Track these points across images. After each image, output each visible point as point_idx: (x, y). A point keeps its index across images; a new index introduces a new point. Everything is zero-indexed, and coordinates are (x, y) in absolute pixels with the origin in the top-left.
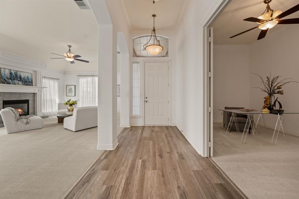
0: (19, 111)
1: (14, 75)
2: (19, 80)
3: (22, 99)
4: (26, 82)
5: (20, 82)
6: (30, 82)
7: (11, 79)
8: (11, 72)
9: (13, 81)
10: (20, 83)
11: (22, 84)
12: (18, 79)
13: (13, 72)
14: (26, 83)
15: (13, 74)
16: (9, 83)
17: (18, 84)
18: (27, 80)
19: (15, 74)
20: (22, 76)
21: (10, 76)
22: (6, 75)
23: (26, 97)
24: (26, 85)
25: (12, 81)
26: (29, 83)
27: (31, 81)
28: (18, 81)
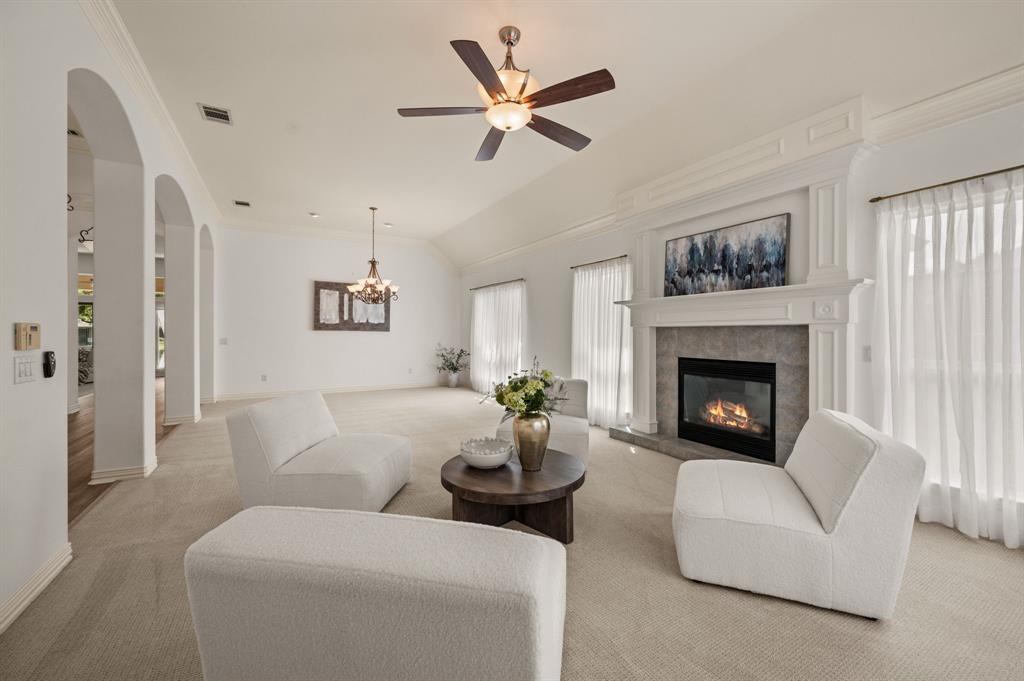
0: (738, 413)
1: (702, 252)
2: (717, 272)
3: (742, 356)
4: (750, 269)
5: (720, 279)
6: (767, 268)
7: (690, 273)
8: (693, 245)
9: (695, 280)
10: (722, 281)
11: (731, 284)
12: (716, 267)
13: (699, 242)
14: (748, 277)
15: (698, 250)
16: (683, 292)
17: (714, 287)
18: (754, 262)
19: (706, 247)
20: (735, 248)
21: (689, 262)
22: (678, 261)
23: (757, 350)
24: (748, 286)
25: (693, 281)
26: (765, 274)
27: (773, 260)
28: (713, 277)
